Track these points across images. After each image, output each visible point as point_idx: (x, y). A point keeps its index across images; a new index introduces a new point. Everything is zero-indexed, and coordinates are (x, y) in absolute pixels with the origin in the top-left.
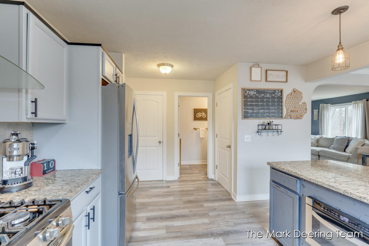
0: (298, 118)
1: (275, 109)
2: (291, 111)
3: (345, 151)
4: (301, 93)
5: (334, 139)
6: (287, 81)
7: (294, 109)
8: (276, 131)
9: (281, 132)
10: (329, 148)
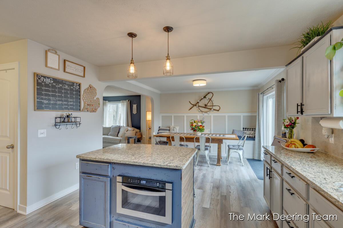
0: (94, 111)
1: (73, 102)
2: (88, 105)
3: (117, 136)
4: (96, 89)
5: (110, 128)
6: (84, 76)
7: (90, 103)
8: (75, 123)
9: (80, 124)
10: (107, 135)
